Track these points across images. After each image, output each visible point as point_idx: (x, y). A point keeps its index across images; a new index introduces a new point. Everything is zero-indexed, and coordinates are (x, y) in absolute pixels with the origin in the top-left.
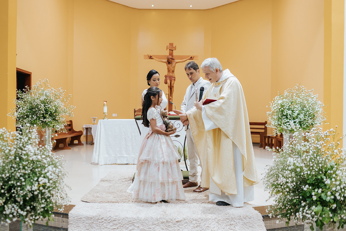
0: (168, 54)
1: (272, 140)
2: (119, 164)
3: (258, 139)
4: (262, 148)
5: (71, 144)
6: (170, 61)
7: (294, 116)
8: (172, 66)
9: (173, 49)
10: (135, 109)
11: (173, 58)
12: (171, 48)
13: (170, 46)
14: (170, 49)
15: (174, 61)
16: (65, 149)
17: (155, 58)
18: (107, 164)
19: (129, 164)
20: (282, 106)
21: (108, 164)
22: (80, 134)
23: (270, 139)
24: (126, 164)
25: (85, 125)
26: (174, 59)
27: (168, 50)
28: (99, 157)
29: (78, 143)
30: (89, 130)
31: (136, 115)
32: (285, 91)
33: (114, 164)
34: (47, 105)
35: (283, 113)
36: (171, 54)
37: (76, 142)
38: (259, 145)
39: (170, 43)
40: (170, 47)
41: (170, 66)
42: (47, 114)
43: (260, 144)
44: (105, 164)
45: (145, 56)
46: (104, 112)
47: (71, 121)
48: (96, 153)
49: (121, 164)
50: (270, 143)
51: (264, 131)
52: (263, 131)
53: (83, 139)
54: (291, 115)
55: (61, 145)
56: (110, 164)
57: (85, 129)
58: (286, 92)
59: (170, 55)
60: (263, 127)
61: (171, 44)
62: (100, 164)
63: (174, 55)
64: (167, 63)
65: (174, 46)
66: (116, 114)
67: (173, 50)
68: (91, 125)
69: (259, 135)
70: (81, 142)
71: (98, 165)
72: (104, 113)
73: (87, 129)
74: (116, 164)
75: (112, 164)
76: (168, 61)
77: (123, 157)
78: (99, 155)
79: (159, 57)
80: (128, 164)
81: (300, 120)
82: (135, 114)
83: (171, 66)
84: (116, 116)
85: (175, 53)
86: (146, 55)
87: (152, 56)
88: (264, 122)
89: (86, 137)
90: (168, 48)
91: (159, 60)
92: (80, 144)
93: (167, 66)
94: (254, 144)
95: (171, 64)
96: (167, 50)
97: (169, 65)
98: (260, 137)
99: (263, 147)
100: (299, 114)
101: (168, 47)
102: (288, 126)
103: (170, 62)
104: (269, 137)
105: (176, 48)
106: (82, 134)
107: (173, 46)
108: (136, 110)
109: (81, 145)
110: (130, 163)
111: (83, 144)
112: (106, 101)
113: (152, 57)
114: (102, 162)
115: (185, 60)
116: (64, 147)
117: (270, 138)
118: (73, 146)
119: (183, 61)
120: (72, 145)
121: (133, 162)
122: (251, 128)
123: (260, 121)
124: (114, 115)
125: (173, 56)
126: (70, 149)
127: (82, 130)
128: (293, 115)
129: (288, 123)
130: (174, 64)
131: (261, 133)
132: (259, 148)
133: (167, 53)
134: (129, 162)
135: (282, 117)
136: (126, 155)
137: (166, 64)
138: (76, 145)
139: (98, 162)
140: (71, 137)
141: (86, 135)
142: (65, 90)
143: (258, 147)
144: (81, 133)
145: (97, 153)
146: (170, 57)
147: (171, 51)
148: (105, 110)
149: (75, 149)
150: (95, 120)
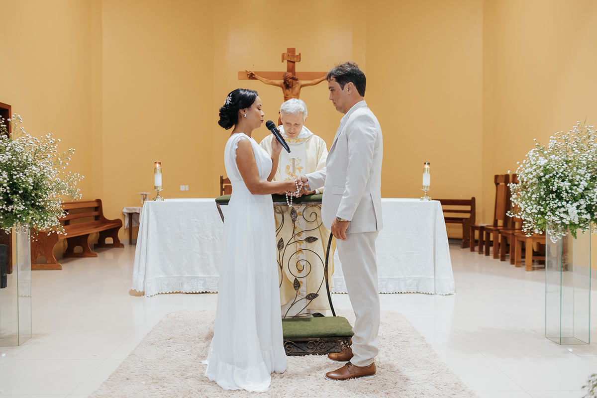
0: (286, 70)
1: (488, 235)
2: (187, 293)
3: (458, 230)
4: (468, 249)
5: (100, 246)
6: (290, 82)
7: (577, 193)
8: (294, 93)
9: (295, 59)
10: (221, 177)
11: (295, 77)
12: (292, 58)
13: (290, 54)
14: (290, 60)
15: (297, 83)
16: (85, 257)
17: (260, 77)
18: (162, 293)
19: (209, 293)
20: (546, 171)
21: (166, 293)
22: (117, 226)
23: (484, 232)
24: (203, 293)
25: (127, 209)
26: (297, 80)
27: (286, 61)
28: (145, 278)
29: (112, 243)
30: (134, 216)
31: (224, 187)
32: (551, 137)
33: (177, 293)
34: (15, 173)
35: (551, 187)
36: (291, 69)
37: (109, 240)
38: (462, 243)
39: (288, 48)
40: (288, 55)
41: (290, 92)
42: (16, 193)
43: (463, 241)
44: (159, 294)
45: (240, 73)
46: (156, 185)
47: (99, 201)
48: (139, 271)
49: (193, 293)
50: (484, 239)
51: (471, 217)
52: (468, 216)
53: (122, 235)
54: (570, 191)
55: (78, 249)
56: (170, 293)
57: (126, 215)
58: (553, 139)
59: (289, 70)
60: (468, 208)
61: (291, 51)
62: (148, 293)
63: (296, 71)
64: (284, 86)
65: (297, 54)
66: (187, 186)
67: (294, 62)
68: (138, 208)
69: (461, 225)
70: (119, 241)
71: (144, 295)
72: (155, 188)
73: (131, 215)
74: (183, 293)
75: (173, 293)
76: (285, 83)
77: (195, 278)
78: (145, 275)
79: (269, 76)
80: (206, 292)
81: (589, 202)
82: (222, 187)
83: (292, 92)
84: (187, 189)
85: (299, 68)
86: (243, 72)
87: (253, 73)
88: (470, 199)
89: (128, 230)
90: (285, 58)
91: (267, 81)
92: (117, 244)
93: (284, 93)
94: (452, 241)
95: (290, 89)
96: (283, 62)
97: (287, 91)
98: (462, 227)
99: (470, 246)
100: (588, 189)
101: (285, 55)
102: (562, 215)
103: (290, 86)
104: (482, 229)
105: (300, 58)
106: (121, 226)
107: (294, 54)
108: (224, 178)
109: (118, 247)
110: (211, 289)
111: (122, 246)
112: (160, 163)
113: (254, 75)
114: (152, 289)
115: (317, 80)
116: (84, 251)
117: (484, 230)
118: (104, 248)
119: (314, 83)
120: (102, 247)
121: (216, 288)
122: (444, 211)
123: (461, 196)
124: (182, 188)
125: (294, 73)
126: (96, 256)
127: (121, 218)
128: (573, 191)
129: (562, 210)
130: (297, 88)
131: (464, 220)
132: (462, 249)
133: (283, 68)
134: (208, 289)
135: (547, 194)
136: (201, 275)
137: (281, 89)
138: (110, 246)
139: (144, 289)
140: (100, 232)
141: (128, 227)
142: (59, 140)
143: (459, 247)
144: (118, 223)
145: (142, 272)
146: (290, 74)
147: (291, 64)
148: (158, 180)
149: (109, 255)
150: (145, 198)
